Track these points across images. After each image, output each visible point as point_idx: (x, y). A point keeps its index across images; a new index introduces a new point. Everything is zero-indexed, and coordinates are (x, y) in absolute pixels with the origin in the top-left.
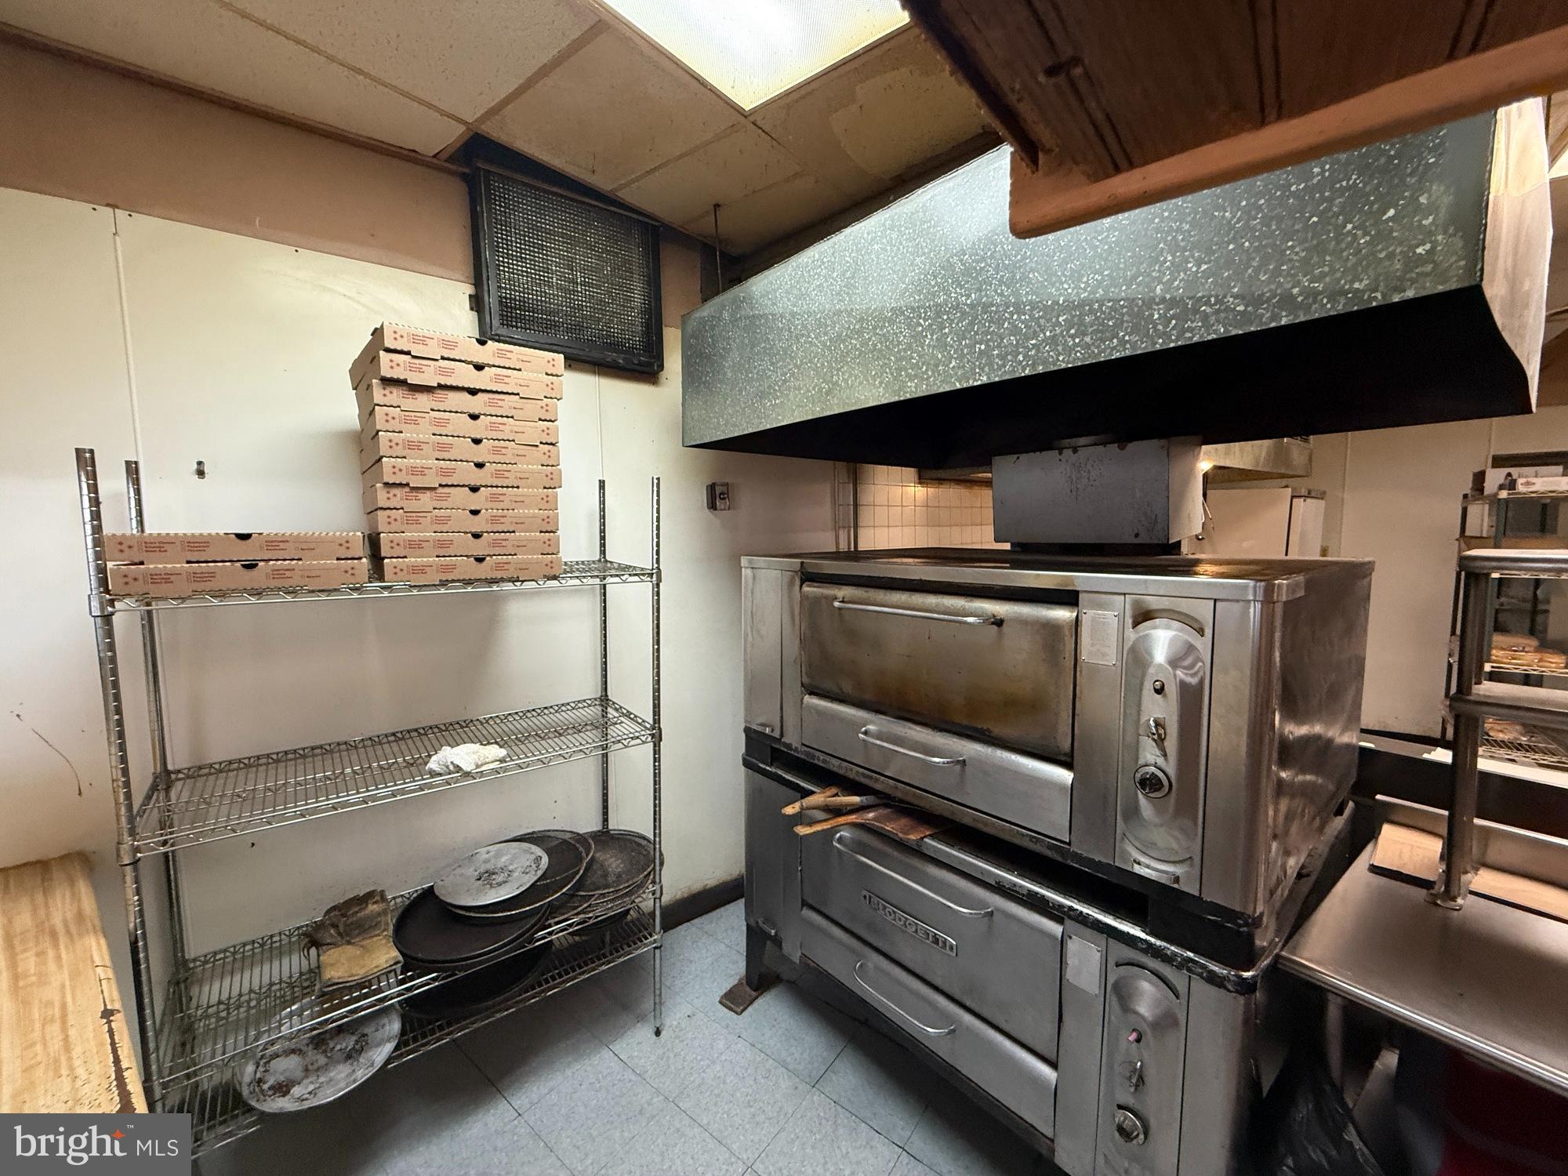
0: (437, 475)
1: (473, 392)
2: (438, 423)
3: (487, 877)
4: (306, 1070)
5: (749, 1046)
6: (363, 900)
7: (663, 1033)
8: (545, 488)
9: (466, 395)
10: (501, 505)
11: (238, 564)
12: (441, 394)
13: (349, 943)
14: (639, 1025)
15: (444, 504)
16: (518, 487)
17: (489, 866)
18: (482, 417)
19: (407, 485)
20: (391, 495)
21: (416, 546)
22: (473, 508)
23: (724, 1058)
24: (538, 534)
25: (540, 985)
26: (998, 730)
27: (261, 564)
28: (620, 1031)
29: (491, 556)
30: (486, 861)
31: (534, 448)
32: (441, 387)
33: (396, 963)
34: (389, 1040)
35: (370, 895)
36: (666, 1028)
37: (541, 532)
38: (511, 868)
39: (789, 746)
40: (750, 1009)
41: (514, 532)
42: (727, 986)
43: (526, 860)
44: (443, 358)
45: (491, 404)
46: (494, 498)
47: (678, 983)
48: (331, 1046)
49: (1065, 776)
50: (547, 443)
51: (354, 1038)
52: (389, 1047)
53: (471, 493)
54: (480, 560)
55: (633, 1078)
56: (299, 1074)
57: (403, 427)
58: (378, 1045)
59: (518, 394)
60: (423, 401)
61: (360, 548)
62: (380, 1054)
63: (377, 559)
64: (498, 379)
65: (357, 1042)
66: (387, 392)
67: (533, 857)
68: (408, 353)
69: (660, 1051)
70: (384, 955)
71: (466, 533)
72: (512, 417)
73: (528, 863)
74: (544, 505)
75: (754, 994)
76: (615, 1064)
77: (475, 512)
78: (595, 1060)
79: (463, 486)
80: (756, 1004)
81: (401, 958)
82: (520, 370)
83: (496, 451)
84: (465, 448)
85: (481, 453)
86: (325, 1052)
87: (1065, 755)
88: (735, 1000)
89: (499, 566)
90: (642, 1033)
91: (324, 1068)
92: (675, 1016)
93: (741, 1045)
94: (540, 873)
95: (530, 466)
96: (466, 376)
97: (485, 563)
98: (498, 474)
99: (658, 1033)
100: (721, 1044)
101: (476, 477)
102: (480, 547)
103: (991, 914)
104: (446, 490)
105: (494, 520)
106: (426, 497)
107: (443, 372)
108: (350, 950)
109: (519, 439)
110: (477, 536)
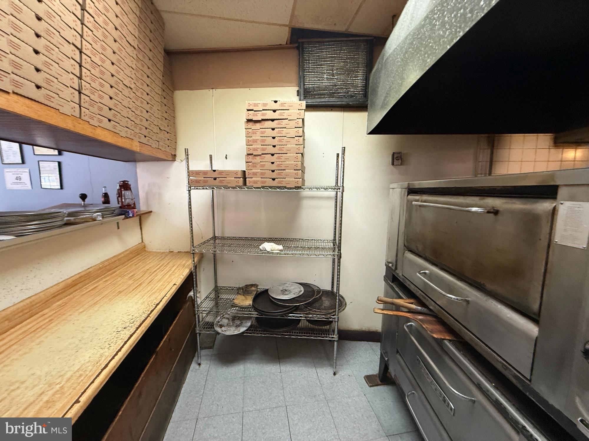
0: (261, 150)
1: (273, 120)
2: (263, 133)
3: (284, 291)
4: (227, 325)
5: (367, 401)
6: (252, 285)
7: (337, 376)
8: (296, 153)
9: (270, 122)
10: (281, 160)
11: (212, 179)
12: (263, 122)
13: (243, 295)
14: (329, 367)
15: (264, 160)
16: (287, 154)
17: (287, 288)
18: (276, 129)
19: (252, 154)
20: (248, 158)
21: (255, 174)
22: (272, 162)
23: (354, 398)
24: (293, 171)
25: (290, 333)
26: (489, 286)
27: (217, 179)
28: (322, 365)
29: (277, 178)
30: (287, 287)
31: (293, 139)
32: (263, 120)
33: (250, 305)
34: (246, 327)
35: (255, 285)
36: (338, 374)
37: (294, 170)
38: (291, 291)
39: (398, 274)
40: (376, 387)
41: (285, 170)
42: (370, 373)
43: (297, 290)
44: (263, 110)
45: (279, 124)
46: (279, 158)
47: (352, 361)
48: (235, 321)
49: (533, 329)
50: (298, 136)
51: (240, 322)
52: (245, 329)
53: (272, 156)
54: (274, 179)
55: (319, 384)
56: (226, 325)
57: (253, 135)
58: (243, 327)
59: (287, 119)
60: (258, 126)
61: (240, 175)
62: (243, 329)
63: (245, 178)
64: (281, 114)
65: (240, 323)
66: (248, 124)
67: (300, 290)
68: (252, 110)
69: (332, 381)
70: (248, 302)
71: (270, 170)
72: (285, 128)
73: (297, 291)
74: (296, 160)
75: (380, 383)
76: (315, 375)
77: (273, 163)
78: (310, 370)
79: (269, 154)
80: (379, 387)
81: (251, 304)
82: (289, 110)
83: (280, 141)
84: (270, 141)
85: (275, 142)
86: (233, 322)
87: (534, 314)
88: (370, 380)
89: (280, 182)
90: (329, 371)
91: (230, 326)
92: (343, 372)
93: (364, 399)
94: (298, 295)
95: (291, 146)
96: (270, 115)
97: (275, 181)
98: (280, 149)
99: (335, 374)
100: (356, 393)
101: (273, 150)
102: (274, 175)
103: (474, 402)
104: (264, 155)
105: (278, 165)
106: (258, 158)
107: (263, 115)
108: (243, 297)
109: (288, 136)
110: (273, 171)
